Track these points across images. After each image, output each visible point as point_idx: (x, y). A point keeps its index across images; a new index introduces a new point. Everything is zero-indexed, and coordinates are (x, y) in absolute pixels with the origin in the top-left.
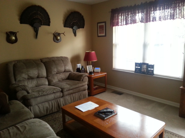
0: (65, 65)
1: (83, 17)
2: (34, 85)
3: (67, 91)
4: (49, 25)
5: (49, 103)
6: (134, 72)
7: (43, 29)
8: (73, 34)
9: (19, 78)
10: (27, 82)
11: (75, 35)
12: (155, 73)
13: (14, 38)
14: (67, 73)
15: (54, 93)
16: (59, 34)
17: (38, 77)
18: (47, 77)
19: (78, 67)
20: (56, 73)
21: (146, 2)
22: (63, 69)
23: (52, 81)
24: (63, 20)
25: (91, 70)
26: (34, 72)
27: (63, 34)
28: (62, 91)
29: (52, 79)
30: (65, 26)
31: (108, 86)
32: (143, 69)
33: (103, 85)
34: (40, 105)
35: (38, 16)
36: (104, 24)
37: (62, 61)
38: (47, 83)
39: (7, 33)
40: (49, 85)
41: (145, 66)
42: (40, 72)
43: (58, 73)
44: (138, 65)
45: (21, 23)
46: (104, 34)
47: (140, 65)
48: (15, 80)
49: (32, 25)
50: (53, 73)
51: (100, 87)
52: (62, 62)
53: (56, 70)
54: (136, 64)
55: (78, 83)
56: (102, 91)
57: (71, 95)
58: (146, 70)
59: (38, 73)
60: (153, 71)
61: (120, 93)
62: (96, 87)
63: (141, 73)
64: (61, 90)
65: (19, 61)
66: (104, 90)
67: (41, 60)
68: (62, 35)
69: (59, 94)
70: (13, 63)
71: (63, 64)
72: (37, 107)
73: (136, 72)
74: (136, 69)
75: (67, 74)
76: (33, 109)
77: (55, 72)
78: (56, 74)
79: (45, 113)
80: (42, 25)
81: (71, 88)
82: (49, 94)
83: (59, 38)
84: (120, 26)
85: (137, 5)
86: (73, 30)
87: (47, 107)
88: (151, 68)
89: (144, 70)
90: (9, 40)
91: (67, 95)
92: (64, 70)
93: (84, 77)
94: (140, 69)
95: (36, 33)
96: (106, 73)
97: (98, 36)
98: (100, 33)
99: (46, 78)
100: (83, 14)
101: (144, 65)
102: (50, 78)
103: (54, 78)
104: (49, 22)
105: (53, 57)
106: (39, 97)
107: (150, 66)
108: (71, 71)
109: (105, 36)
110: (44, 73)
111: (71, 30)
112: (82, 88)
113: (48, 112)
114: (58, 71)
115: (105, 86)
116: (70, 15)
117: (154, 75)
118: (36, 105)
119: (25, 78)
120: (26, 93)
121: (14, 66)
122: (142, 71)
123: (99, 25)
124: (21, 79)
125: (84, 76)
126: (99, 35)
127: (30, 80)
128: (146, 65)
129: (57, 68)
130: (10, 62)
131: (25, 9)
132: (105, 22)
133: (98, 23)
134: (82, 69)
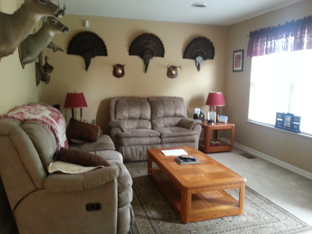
0: (176, 108)
1: (211, 44)
2: (134, 127)
3: (167, 137)
4: (163, 56)
5: (143, 148)
6: (273, 127)
7: (155, 61)
8: (196, 68)
9: (119, 116)
10: (128, 123)
11: (198, 68)
12: (302, 129)
13: (120, 71)
14: (178, 118)
15: (150, 136)
16: (175, 68)
17: (140, 118)
18: (151, 120)
19: (196, 112)
20: (162, 116)
21: (293, 21)
22: (172, 112)
23: (156, 125)
24: (183, 50)
25: (214, 118)
26: (136, 112)
27: (180, 67)
28: (160, 137)
29: (157, 123)
30: (184, 57)
31: (236, 145)
32: (287, 122)
33: (229, 142)
34: (133, 147)
35: (150, 46)
36: (241, 53)
37: (173, 101)
38: (150, 127)
39: (114, 66)
40: (152, 128)
41: (289, 119)
42: (143, 113)
43: (166, 116)
44: (280, 116)
45: (131, 54)
46: (240, 69)
47: (283, 116)
48: (115, 118)
49: (142, 56)
50: (159, 115)
51: (223, 144)
52: (173, 103)
53: (162, 112)
54: (278, 115)
55: (184, 131)
56: (224, 150)
57: (173, 144)
58: (289, 124)
59: (141, 114)
60: (298, 126)
61: (250, 157)
62: (218, 142)
63: (284, 129)
64: (160, 134)
65: (122, 98)
66: (228, 149)
67: (148, 100)
68: (178, 69)
69: (156, 140)
70: (116, 99)
71: (173, 106)
72: (128, 149)
73: (278, 127)
74: (277, 121)
75: (178, 120)
76: (125, 150)
77: (161, 114)
78: (164, 117)
79: (138, 158)
80: (153, 56)
81: (173, 135)
82: (144, 137)
83: (174, 72)
84: (258, 56)
85: (281, 24)
86: (196, 62)
87: (141, 152)
88: (296, 122)
89: (288, 125)
90: (116, 74)
91: (167, 143)
92: (173, 114)
93: (195, 125)
94: (282, 123)
95: (145, 66)
96: (234, 125)
97: (234, 71)
98: (236, 67)
99: (149, 120)
100: (212, 40)
101: (288, 116)
102: (154, 121)
103: (159, 122)
104: (163, 52)
105: (164, 97)
106: (132, 137)
107: (296, 119)
108: (184, 116)
109: (242, 70)
110: (148, 114)
111: (193, 61)
112: (189, 138)
113: (142, 157)
114: (165, 114)
115: (230, 144)
116: (192, 42)
117: (300, 132)
118: (129, 146)
119: (125, 117)
120: (120, 131)
121: (117, 102)
122: (285, 125)
123: (236, 54)
124: (122, 118)
125: (195, 123)
126: (235, 69)
127: (131, 121)
128: (290, 117)
129: (164, 110)
130: (114, 98)
131: (134, 38)
132: (243, 51)
133: (235, 52)
134: (200, 116)
